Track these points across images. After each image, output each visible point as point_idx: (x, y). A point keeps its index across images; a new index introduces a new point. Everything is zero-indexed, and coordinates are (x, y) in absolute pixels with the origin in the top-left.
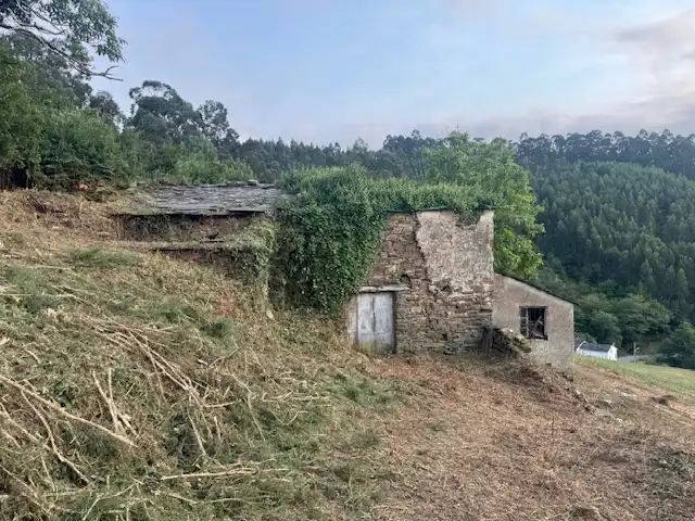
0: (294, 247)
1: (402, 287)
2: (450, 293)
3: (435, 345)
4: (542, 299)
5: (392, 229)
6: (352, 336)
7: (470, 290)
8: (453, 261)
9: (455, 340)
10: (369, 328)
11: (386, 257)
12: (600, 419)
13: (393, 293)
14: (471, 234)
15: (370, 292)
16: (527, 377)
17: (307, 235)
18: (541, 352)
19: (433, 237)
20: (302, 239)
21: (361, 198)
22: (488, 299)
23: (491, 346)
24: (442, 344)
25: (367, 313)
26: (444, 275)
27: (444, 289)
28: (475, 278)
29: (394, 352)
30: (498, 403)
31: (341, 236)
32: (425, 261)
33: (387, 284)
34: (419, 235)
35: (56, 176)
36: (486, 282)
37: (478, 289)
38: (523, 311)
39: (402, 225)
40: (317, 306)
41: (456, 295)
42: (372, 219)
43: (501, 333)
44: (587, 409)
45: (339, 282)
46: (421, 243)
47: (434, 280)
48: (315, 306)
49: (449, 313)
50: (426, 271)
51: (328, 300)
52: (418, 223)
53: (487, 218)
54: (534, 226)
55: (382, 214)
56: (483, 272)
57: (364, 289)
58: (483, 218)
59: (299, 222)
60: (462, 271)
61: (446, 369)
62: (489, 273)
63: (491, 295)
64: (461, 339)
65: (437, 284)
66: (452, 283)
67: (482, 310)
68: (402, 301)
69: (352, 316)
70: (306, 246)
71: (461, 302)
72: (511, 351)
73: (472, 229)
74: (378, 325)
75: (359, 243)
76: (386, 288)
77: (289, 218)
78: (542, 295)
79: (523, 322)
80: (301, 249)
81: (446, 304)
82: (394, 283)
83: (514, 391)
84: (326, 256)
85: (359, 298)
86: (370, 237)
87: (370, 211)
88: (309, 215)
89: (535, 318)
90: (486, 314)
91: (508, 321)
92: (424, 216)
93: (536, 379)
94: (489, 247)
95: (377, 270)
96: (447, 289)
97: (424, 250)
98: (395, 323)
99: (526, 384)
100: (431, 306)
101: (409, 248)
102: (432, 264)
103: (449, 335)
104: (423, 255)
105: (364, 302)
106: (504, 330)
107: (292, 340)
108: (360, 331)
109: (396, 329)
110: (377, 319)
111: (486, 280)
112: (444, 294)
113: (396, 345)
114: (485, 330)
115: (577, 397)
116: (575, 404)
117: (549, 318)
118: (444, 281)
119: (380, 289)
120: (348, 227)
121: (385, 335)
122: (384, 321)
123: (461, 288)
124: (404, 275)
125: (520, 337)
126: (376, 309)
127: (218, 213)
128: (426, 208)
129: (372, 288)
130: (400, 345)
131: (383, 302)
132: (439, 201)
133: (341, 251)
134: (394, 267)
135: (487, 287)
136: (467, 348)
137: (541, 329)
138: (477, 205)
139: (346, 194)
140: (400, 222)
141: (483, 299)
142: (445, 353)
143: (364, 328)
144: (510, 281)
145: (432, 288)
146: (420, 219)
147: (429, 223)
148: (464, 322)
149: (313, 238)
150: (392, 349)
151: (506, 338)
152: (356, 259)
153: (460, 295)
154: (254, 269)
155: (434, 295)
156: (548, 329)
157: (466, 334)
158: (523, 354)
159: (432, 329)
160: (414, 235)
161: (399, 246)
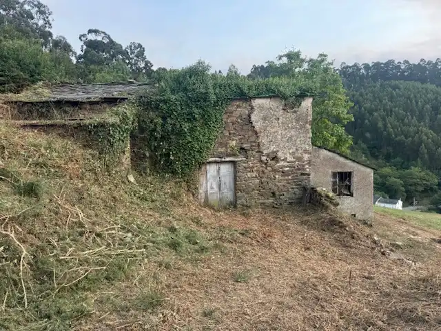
0: (152, 126)
1: (241, 158)
2: (277, 162)
3: (266, 201)
4: (349, 166)
5: (232, 112)
6: (203, 195)
7: (293, 160)
8: (279, 137)
9: (281, 197)
10: (216, 189)
11: (227, 134)
12: (394, 262)
13: (233, 162)
14: (294, 116)
15: (216, 162)
16: (334, 225)
17: (164, 118)
18: (347, 206)
19: (264, 119)
20: (160, 120)
21: (207, 88)
22: (307, 166)
23: (309, 200)
24: (271, 200)
25: (214, 177)
26: (273, 148)
27: (273, 159)
28: (297, 150)
29: (235, 206)
30: (308, 249)
31: (191, 118)
32: (258, 137)
33: (229, 155)
34: (253, 118)
35: (7, 85)
36: (306, 153)
37: (300, 159)
38: (334, 175)
39: (239, 109)
40: (174, 173)
41: (281, 163)
42: (216, 104)
43: (316, 191)
44: (383, 254)
45: (190, 154)
46: (254, 124)
47: (265, 152)
48: (172, 173)
49: (277, 176)
50: (259, 145)
51: (182, 168)
52: (252, 108)
53: (307, 103)
54: (346, 116)
55: (224, 101)
56: (303, 146)
57: (211, 159)
58: (304, 104)
59: (157, 107)
60: (287, 144)
61: (271, 219)
62: (309, 147)
63: (309, 164)
64: (286, 196)
65: (268, 155)
66: (280, 154)
67: (302, 174)
68: (240, 168)
69: (202, 180)
70: (163, 126)
71: (286, 169)
72: (323, 205)
73: (295, 112)
74: (223, 186)
75: (206, 124)
76: (228, 159)
77: (149, 103)
78: (349, 162)
79: (334, 183)
80: (159, 128)
81: (274, 171)
82: (234, 155)
83: (322, 238)
84: (180, 133)
85: (208, 167)
86: (214, 120)
87: (213, 97)
88: (165, 102)
89: (344, 180)
90: (305, 177)
91: (323, 183)
92: (257, 102)
93: (341, 227)
94: (308, 126)
95: (221, 145)
96: (275, 159)
97: (257, 128)
98: (235, 184)
99: (333, 232)
100: (263, 172)
101: (245, 127)
102: (264, 140)
103: (277, 193)
104: (256, 133)
105: (212, 170)
106: (318, 189)
107: (143, 199)
108: (210, 191)
109: (236, 189)
110: (222, 183)
111: (306, 151)
112: (273, 162)
113: (236, 201)
114: (305, 189)
115: (375, 242)
116: (373, 249)
117: (355, 179)
118: (273, 152)
119: (223, 160)
120: (196, 111)
121: (228, 195)
122: (227, 184)
123: (286, 158)
124: (242, 149)
125: (331, 194)
126: (221, 174)
127: (92, 100)
128: (259, 96)
129: (217, 159)
130: (239, 202)
131: (226, 170)
132: (269, 90)
133: (192, 130)
134: (234, 142)
135: (306, 157)
136: (291, 203)
137: (349, 188)
138: (298, 93)
139: (194, 84)
140: (238, 106)
141: (304, 166)
142: (273, 207)
143: (212, 188)
144: (324, 152)
145: (264, 158)
146: (254, 104)
147: (261, 107)
148: (288, 183)
149: (169, 120)
150: (233, 205)
151: (320, 195)
152: (204, 136)
153: (286, 164)
154: (109, 141)
155: (266, 164)
156: (353, 188)
157: (290, 192)
158: (332, 207)
159: (264, 189)
160: (249, 116)
161: (236, 126)
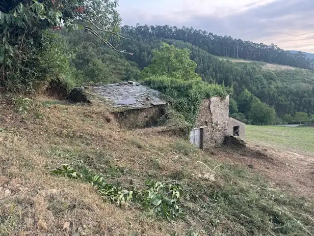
1: (205, 126)
3: (213, 145)
4: (239, 123)
5: (203, 105)
7: (222, 124)
8: (219, 114)
11: (201, 116)
13: (201, 129)
19: (214, 106)
23: (231, 143)
24: (215, 144)
25: (193, 137)
26: (216, 120)
27: (216, 125)
28: (224, 119)
32: (212, 116)
33: (201, 126)
34: (211, 106)
37: (224, 123)
43: (235, 138)
46: (211, 109)
47: (214, 122)
49: (217, 133)
50: (212, 119)
52: (210, 102)
53: (228, 97)
58: (226, 98)
60: (221, 117)
62: (227, 117)
63: (227, 125)
64: (219, 141)
66: (218, 122)
68: (204, 131)
71: (220, 128)
73: (224, 102)
74: (196, 141)
75: (194, 113)
78: (238, 122)
81: (216, 130)
89: (236, 129)
90: (226, 131)
91: (230, 132)
92: (212, 99)
94: (228, 108)
97: (212, 112)
100: (213, 132)
101: (208, 111)
102: (213, 117)
103: (217, 141)
104: (211, 114)
105: (192, 133)
109: (201, 142)
110: (196, 139)
111: (227, 120)
112: (216, 127)
114: (226, 137)
117: (240, 129)
118: (216, 122)
124: (206, 122)
126: (195, 135)
128: (213, 96)
130: (204, 147)
131: (197, 132)
134: (203, 119)
135: (227, 122)
136: (221, 144)
140: (205, 102)
141: (225, 126)
142: (216, 147)
144: (231, 119)
145: (213, 125)
147: (213, 101)
148: (220, 135)
155: (213, 127)
156: (239, 133)
157: (221, 139)
159: (212, 139)
160: (209, 106)
161: (204, 111)
